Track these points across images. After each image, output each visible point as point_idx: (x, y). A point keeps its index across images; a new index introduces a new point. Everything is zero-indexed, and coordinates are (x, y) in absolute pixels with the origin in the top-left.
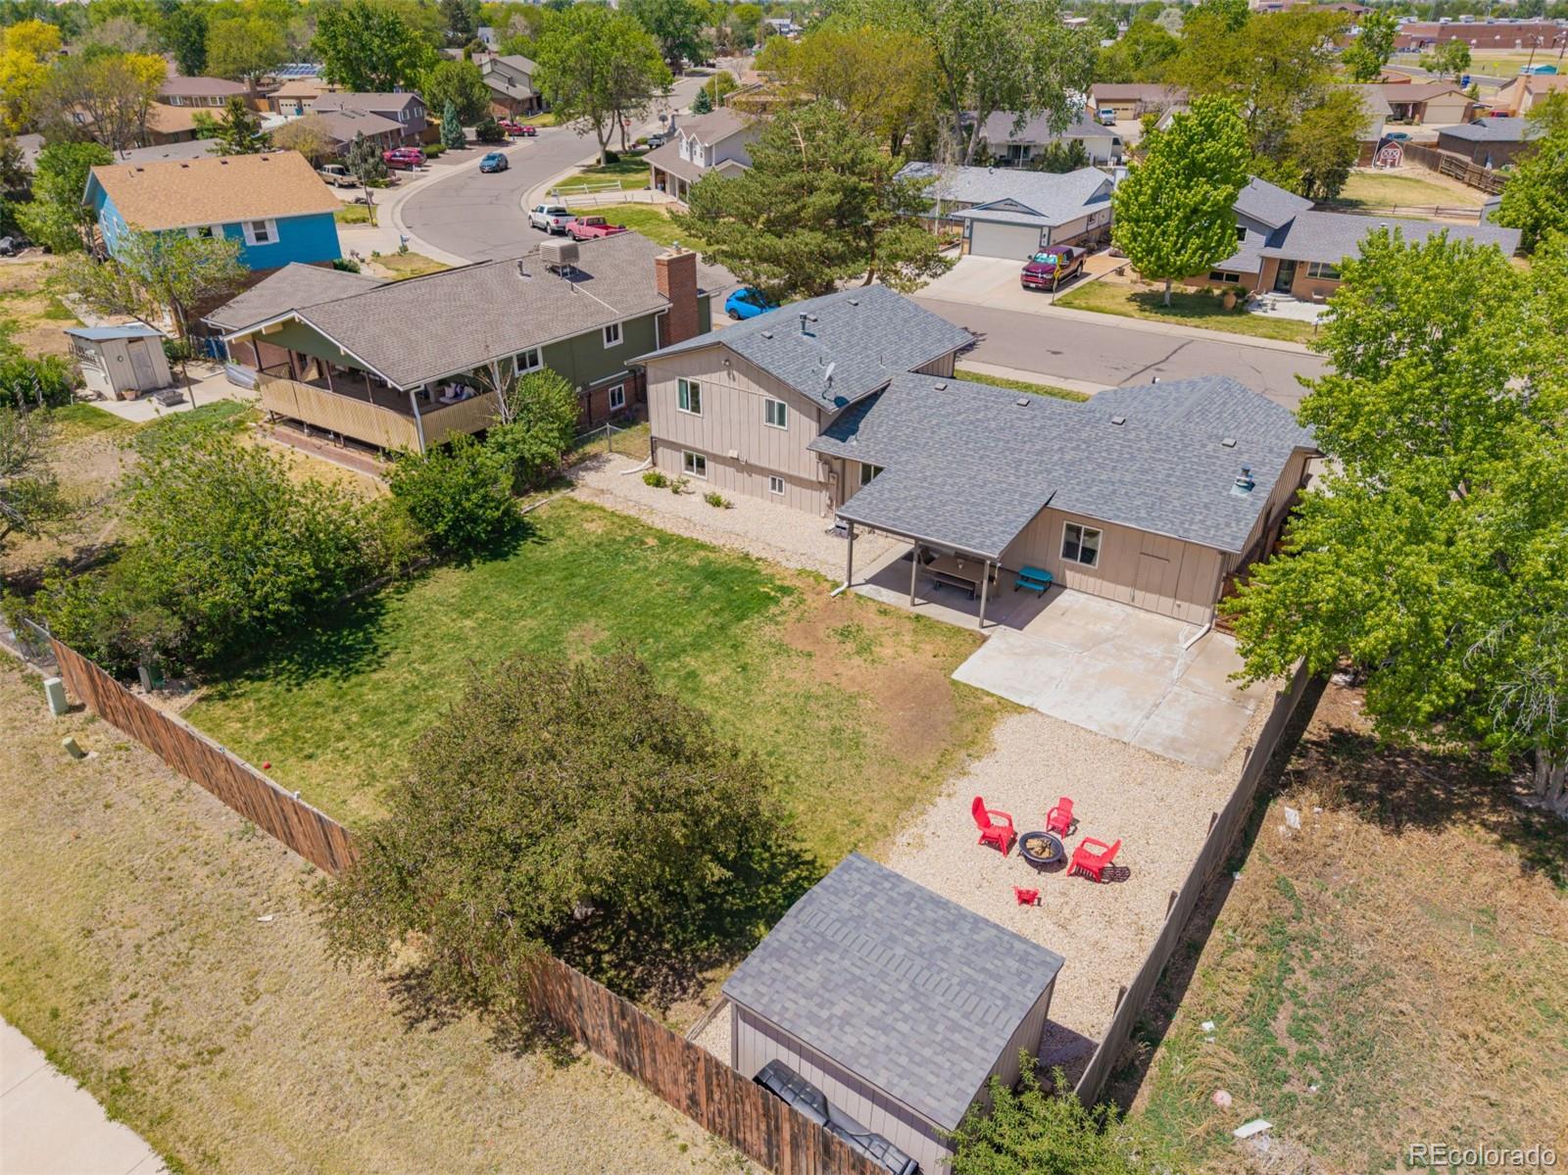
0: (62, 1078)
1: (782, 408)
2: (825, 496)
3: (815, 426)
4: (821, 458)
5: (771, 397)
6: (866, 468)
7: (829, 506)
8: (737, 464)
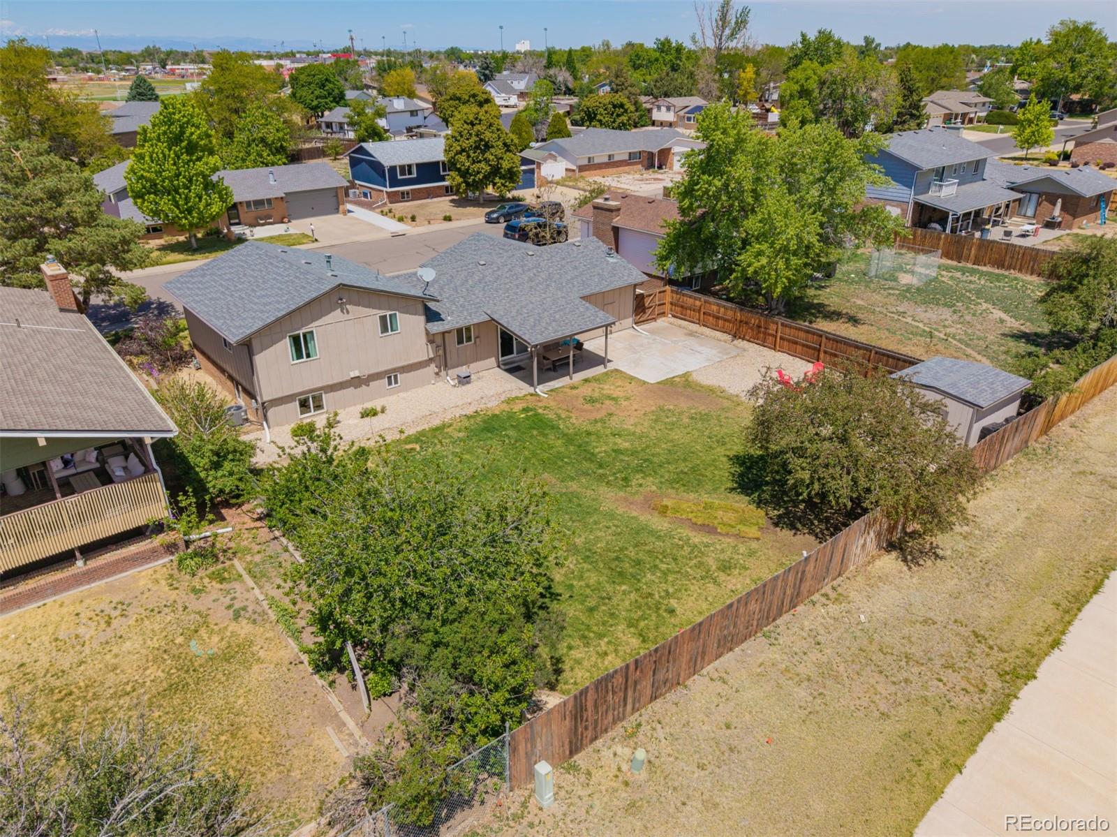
0: (1012, 709)
1: (392, 317)
2: (433, 368)
3: (422, 319)
4: (431, 339)
5: (382, 313)
6: (459, 331)
7: (437, 374)
8: (357, 382)
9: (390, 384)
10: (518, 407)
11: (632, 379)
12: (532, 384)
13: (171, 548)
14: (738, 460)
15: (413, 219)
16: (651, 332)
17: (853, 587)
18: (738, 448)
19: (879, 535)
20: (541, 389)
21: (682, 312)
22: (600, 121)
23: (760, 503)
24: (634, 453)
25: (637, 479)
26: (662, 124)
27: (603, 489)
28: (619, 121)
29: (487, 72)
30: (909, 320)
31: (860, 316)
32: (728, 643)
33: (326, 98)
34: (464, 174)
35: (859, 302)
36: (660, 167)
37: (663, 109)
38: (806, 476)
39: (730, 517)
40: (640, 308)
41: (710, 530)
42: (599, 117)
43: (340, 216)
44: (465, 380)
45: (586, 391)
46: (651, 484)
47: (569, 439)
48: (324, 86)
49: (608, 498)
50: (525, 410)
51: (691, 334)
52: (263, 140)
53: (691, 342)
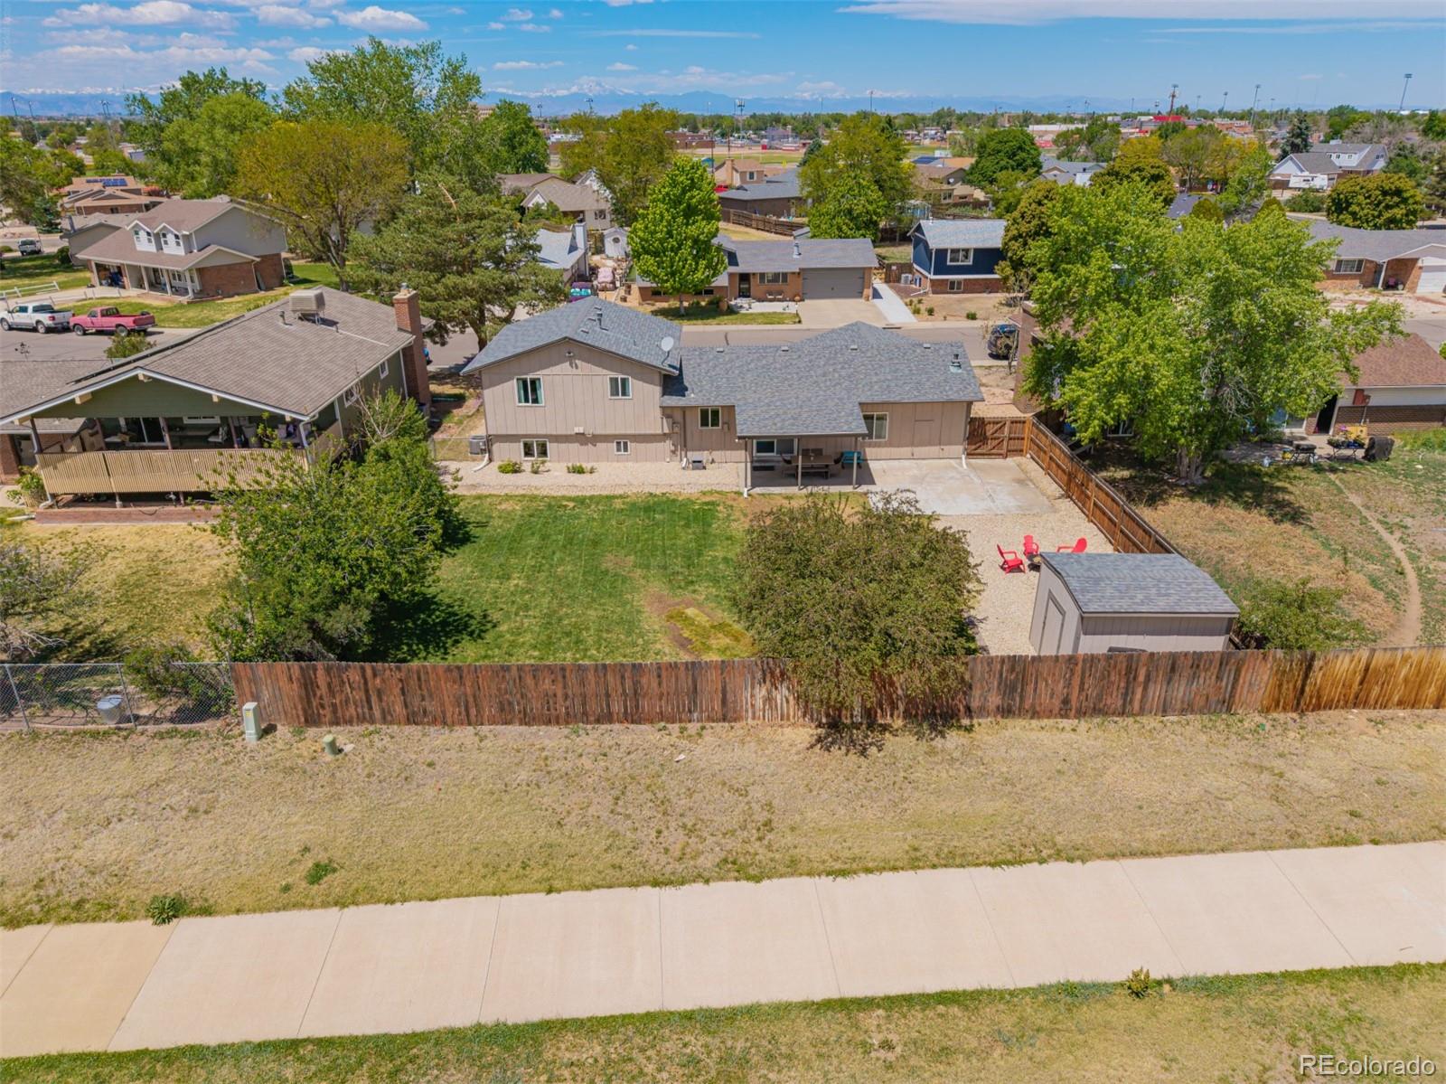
1: (624, 381)
2: (668, 445)
3: (658, 390)
4: (667, 412)
5: (614, 375)
6: (704, 413)
7: (674, 452)
8: (581, 438)
9: (619, 450)
15: (931, 312)
20: (752, 490)
21: (1038, 452)
22: (1354, 214)
28: (1387, 215)
36: (1391, 287)
40: (979, 435)
42: (1354, 208)
43: (861, 301)
44: (698, 464)
50: (708, 503)
52: (850, 211)
53: (1005, 488)
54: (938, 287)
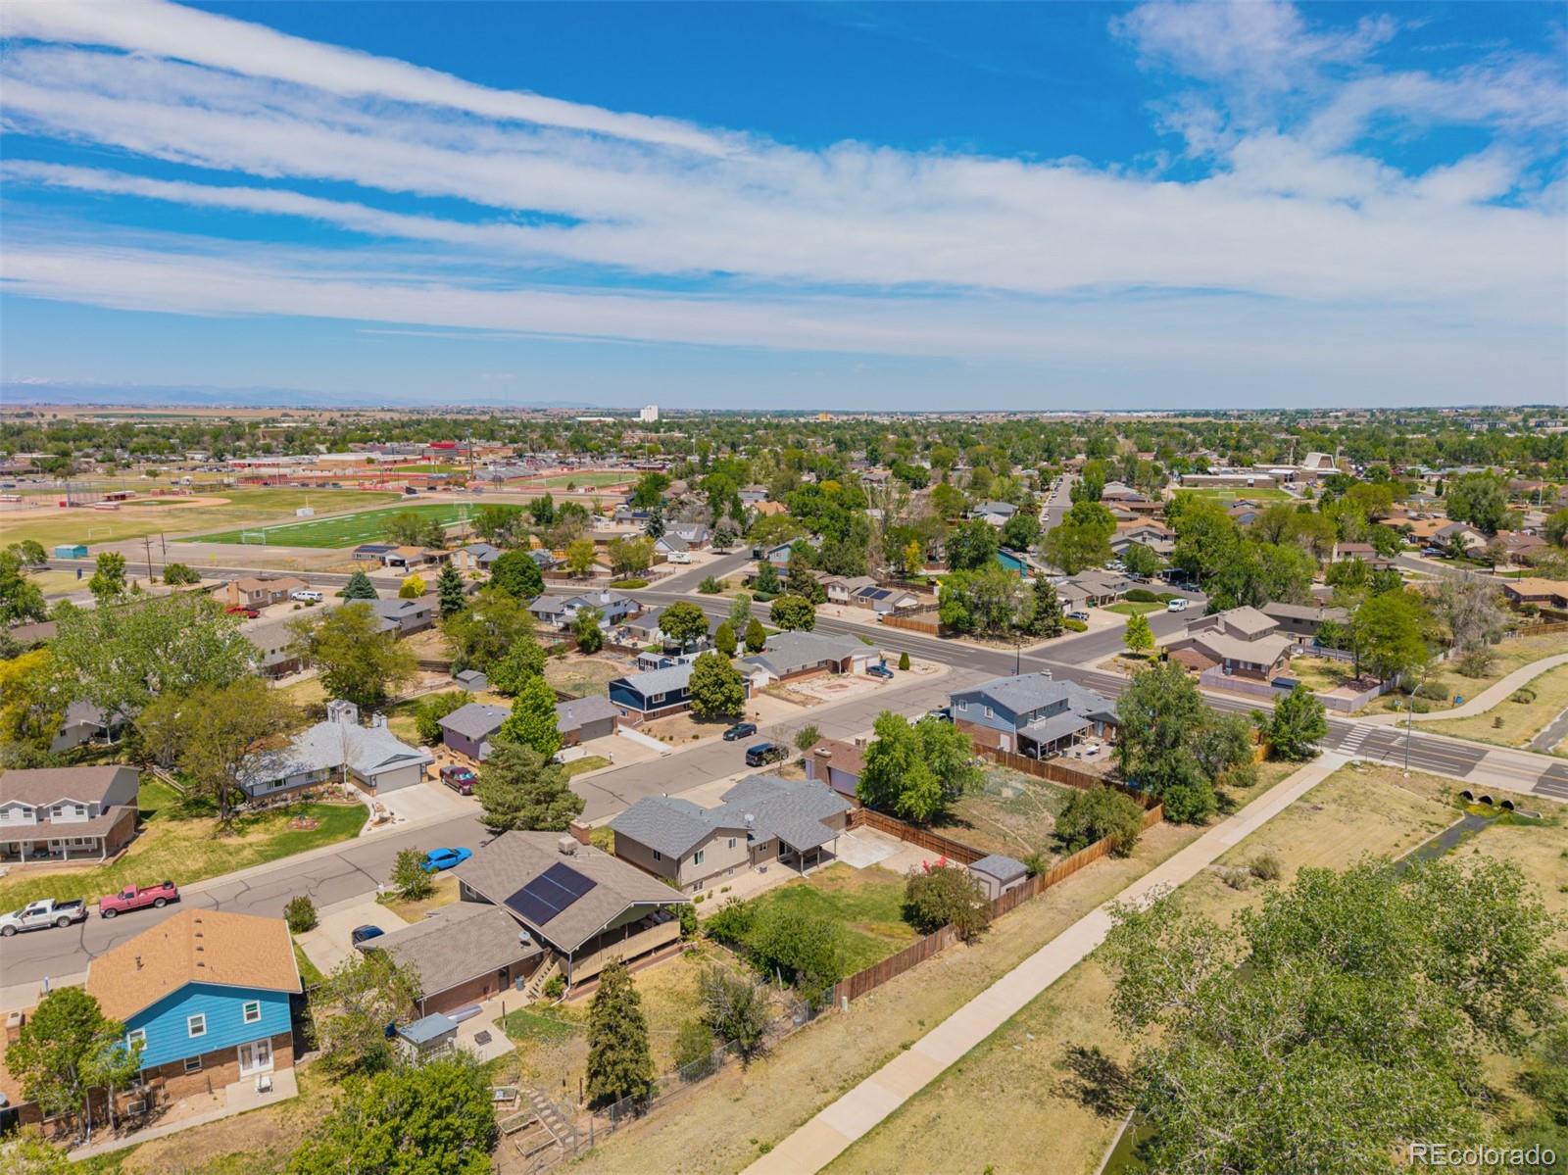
1: (734, 841)
2: (749, 864)
3: (746, 840)
4: (749, 849)
5: (730, 839)
6: (761, 845)
7: (751, 867)
9: (731, 874)
10: (796, 884)
11: (850, 866)
12: (799, 871)
13: (681, 949)
14: (904, 907)
15: (671, 738)
16: (857, 836)
17: (945, 954)
18: (902, 902)
19: (956, 934)
20: (805, 874)
21: (873, 823)
23: (913, 925)
24: (857, 906)
25: (859, 917)
26: (837, 602)
27: (845, 922)
28: (804, 619)
29: (657, 526)
30: (1000, 825)
31: (973, 823)
32: (899, 971)
33: (526, 583)
34: (705, 702)
35: (975, 812)
36: (843, 671)
37: (838, 589)
38: (926, 910)
39: (900, 931)
40: (849, 821)
41: (892, 936)
43: (613, 736)
44: (763, 870)
45: (828, 874)
46: (866, 920)
47: (824, 900)
48: (525, 572)
49: (848, 926)
50: (800, 886)
51: (878, 837)
53: (879, 842)
54: (648, 718)
